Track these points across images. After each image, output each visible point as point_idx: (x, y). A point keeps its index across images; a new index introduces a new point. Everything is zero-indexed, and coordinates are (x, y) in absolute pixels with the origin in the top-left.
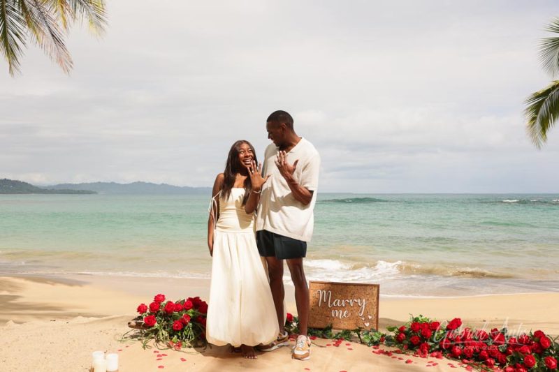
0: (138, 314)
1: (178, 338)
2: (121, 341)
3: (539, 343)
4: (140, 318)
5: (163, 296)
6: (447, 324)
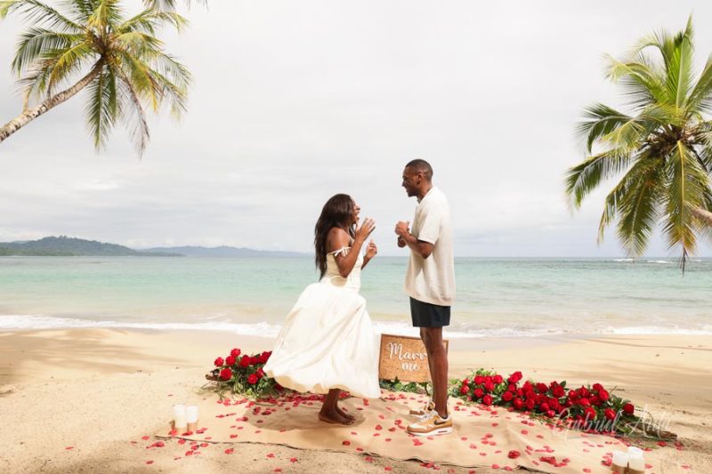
0: (215, 367)
1: (253, 390)
2: (199, 394)
3: (597, 395)
4: (217, 371)
5: (239, 350)
6: (509, 377)
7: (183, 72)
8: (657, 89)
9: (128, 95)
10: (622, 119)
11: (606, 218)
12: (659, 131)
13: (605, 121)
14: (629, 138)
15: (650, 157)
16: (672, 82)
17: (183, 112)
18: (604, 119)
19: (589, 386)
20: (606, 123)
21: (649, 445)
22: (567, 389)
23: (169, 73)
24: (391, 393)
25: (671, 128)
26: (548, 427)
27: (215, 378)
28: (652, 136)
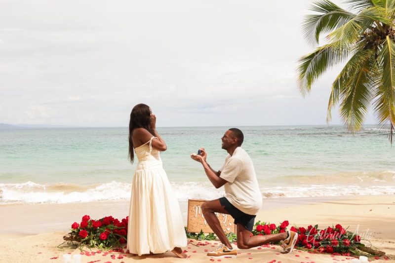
1: (104, 244)
4: (73, 232)
5: (89, 216)
6: (280, 225)
10: (346, 16)
12: (373, 26)
14: (350, 35)
15: (365, 49)
18: (329, 13)
19: (333, 226)
20: (331, 17)
21: (370, 259)
22: (319, 230)
24: (199, 241)
25: (382, 25)
26: (309, 254)
27: (71, 239)
28: (368, 31)
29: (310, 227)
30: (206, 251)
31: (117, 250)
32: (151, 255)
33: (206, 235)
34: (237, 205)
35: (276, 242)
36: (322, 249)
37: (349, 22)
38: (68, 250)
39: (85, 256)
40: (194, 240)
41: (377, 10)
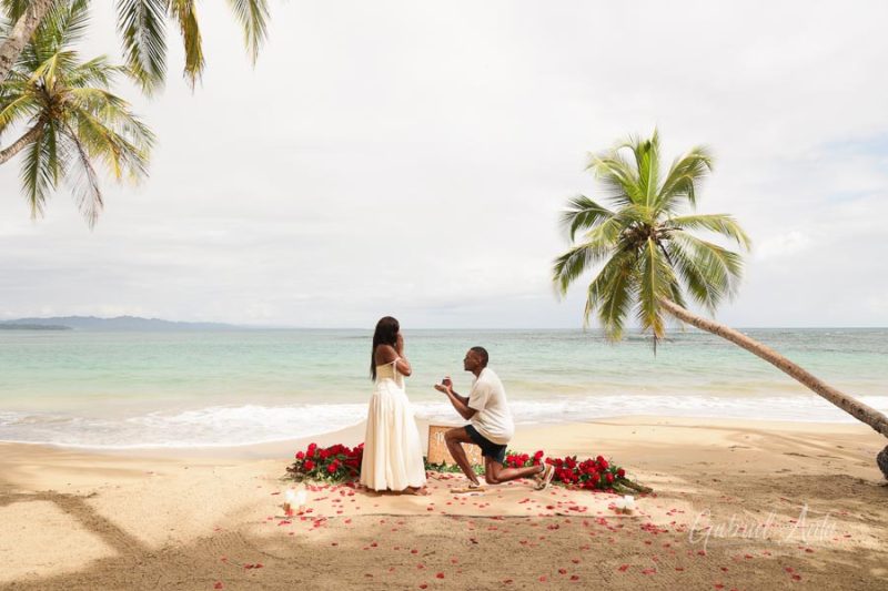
0: (295, 460)
1: (333, 478)
3: (600, 464)
4: (298, 463)
5: (316, 444)
6: (533, 455)
7: (145, 133)
8: (632, 188)
9: (76, 155)
10: (603, 213)
11: (590, 306)
12: (634, 225)
13: (586, 213)
14: (609, 233)
15: (625, 250)
16: (643, 182)
17: (144, 177)
18: (586, 210)
19: (594, 458)
22: (578, 462)
23: (128, 133)
24: (441, 474)
25: (643, 225)
26: (567, 490)
27: (295, 470)
28: (628, 231)
29: (568, 459)
30: (449, 486)
31: (347, 485)
32: (388, 492)
33: (449, 466)
34: (485, 434)
35: (529, 475)
36: (582, 485)
37: (607, 221)
38: (292, 483)
39: (310, 492)
40: (436, 472)
41: (636, 208)
